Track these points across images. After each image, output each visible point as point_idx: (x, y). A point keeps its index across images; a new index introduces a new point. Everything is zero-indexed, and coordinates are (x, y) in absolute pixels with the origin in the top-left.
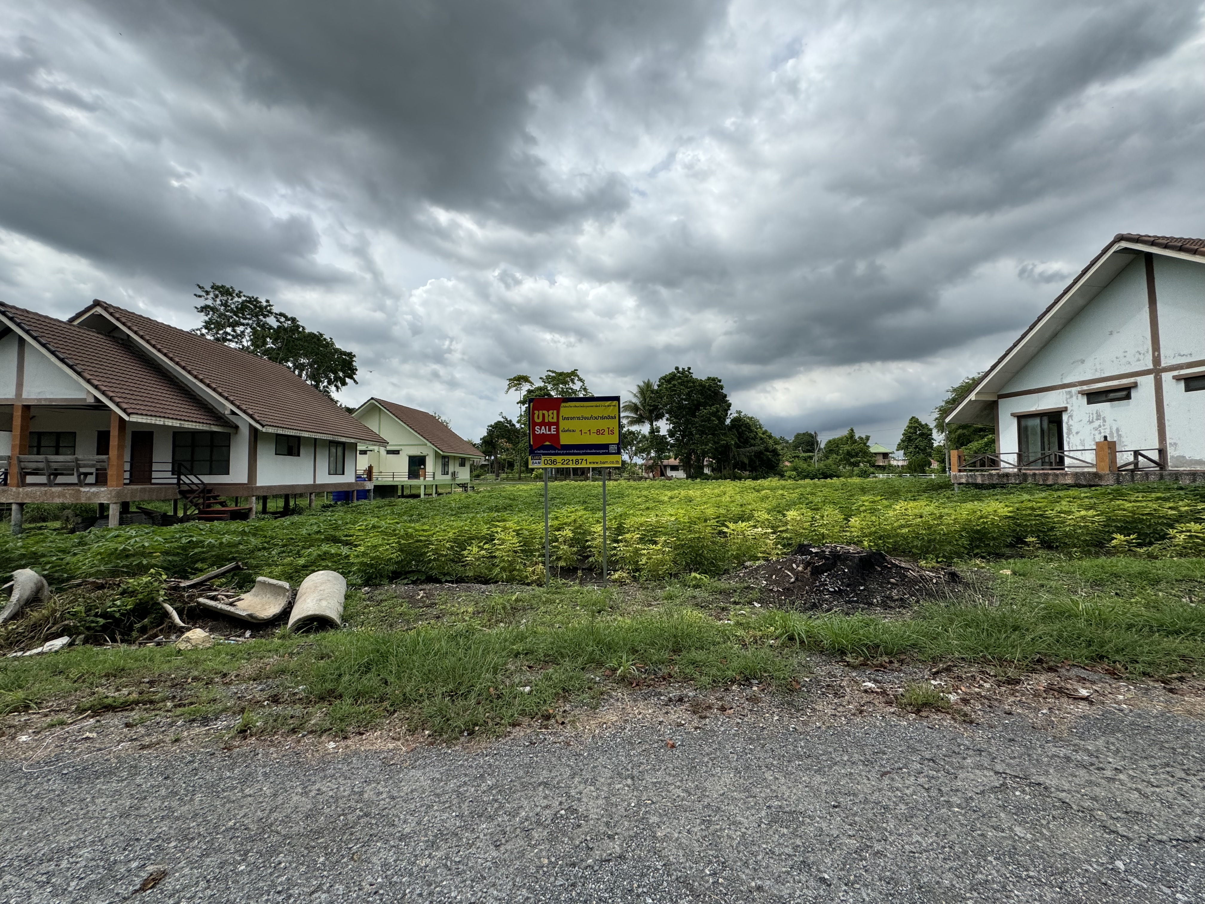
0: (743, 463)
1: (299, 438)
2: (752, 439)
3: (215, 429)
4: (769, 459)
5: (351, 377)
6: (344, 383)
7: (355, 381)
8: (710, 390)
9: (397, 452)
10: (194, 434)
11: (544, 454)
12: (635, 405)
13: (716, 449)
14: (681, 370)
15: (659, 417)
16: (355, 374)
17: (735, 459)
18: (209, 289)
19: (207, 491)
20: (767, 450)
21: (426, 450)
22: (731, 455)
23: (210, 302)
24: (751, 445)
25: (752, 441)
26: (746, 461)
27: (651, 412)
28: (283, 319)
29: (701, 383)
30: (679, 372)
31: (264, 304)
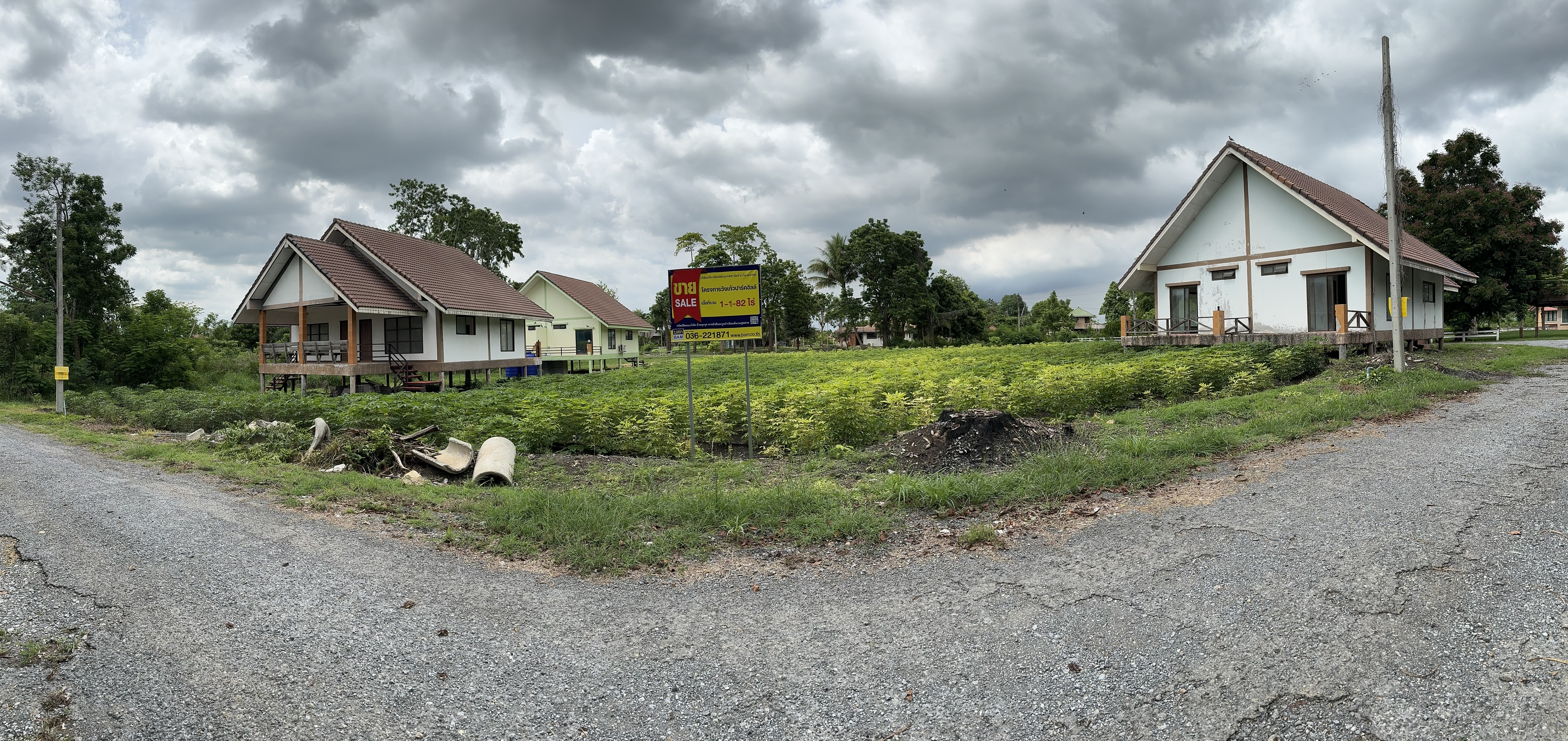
0: (945, 328)
1: (474, 317)
2: (955, 301)
3: (412, 314)
4: (972, 324)
5: (518, 251)
6: (511, 258)
7: (521, 254)
8: (908, 247)
9: (563, 327)
10: (397, 319)
11: (686, 328)
12: (824, 263)
13: (916, 312)
14: (875, 222)
15: (852, 277)
16: (520, 247)
17: (936, 324)
18: (398, 186)
19: (409, 367)
20: (970, 314)
21: (591, 323)
22: (932, 320)
23: (400, 199)
24: (954, 309)
25: (955, 304)
26: (949, 326)
27: (842, 272)
28: (456, 201)
29: (897, 239)
30: (873, 225)
31: (441, 189)
